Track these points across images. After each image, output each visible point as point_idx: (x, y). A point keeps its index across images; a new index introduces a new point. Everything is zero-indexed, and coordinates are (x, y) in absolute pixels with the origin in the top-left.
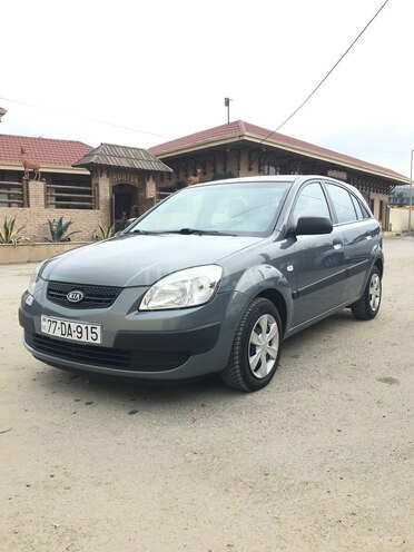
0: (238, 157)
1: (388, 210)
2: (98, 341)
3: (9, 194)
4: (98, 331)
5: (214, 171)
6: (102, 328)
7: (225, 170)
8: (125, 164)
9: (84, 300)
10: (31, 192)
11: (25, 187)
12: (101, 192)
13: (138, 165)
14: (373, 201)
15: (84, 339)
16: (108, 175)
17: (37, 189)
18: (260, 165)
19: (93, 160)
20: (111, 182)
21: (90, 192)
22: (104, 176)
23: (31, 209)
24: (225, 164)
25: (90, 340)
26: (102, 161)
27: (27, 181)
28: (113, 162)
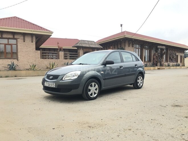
0: (125, 42)
1: (184, 59)
2: (54, 87)
3: (49, 55)
4: (54, 84)
5: (118, 47)
6: (55, 84)
7: (121, 46)
8: (88, 46)
9: (53, 78)
10: (60, 55)
11: (58, 53)
12: (80, 54)
13: (91, 46)
14: (177, 56)
15: (52, 86)
16: (82, 49)
17: (62, 54)
18: (133, 45)
19: (78, 45)
20: (83, 51)
21: (77, 54)
22: (81, 49)
23: (60, 60)
24: (121, 44)
25: (53, 87)
26: (81, 45)
27: (59, 51)
28: (84, 45)
